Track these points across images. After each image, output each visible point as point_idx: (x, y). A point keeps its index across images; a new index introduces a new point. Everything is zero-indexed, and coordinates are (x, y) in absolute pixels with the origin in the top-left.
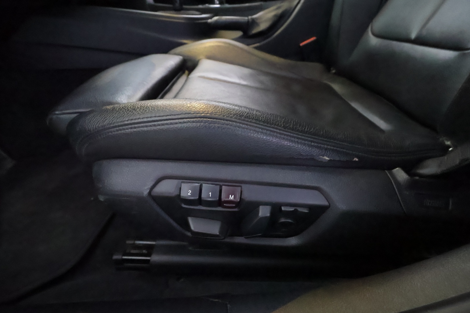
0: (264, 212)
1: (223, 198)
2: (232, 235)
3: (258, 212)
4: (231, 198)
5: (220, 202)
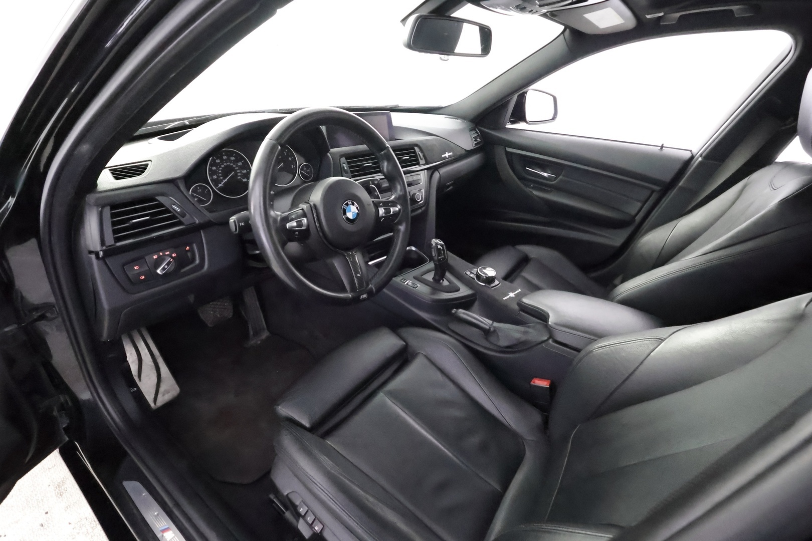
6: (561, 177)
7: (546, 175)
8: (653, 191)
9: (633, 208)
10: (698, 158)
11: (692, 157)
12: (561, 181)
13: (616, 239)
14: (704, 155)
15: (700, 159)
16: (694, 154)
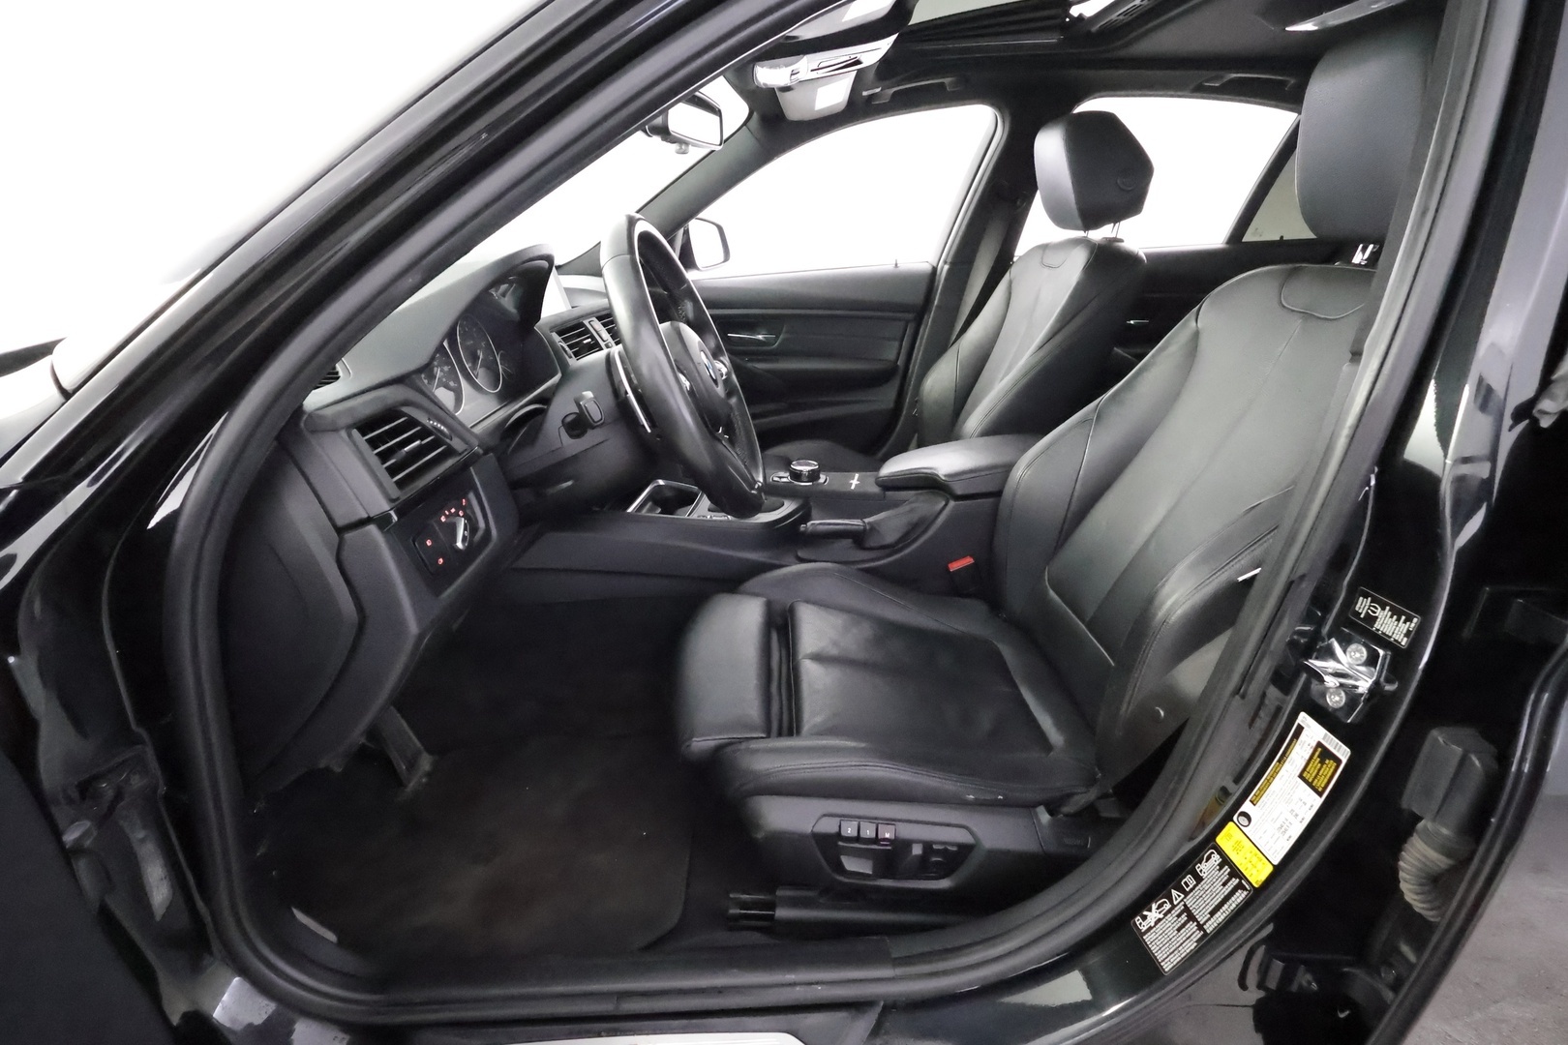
0: (917, 850)
1: (880, 837)
2: (884, 877)
3: (911, 851)
4: (887, 836)
5: (876, 840)
6: (781, 337)
7: (760, 337)
8: (907, 322)
9: (890, 353)
10: (942, 268)
11: (935, 269)
12: (784, 340)
13: (883, 399)
14: (949, 260)
15: (946, 267)
16: (935, 265)
